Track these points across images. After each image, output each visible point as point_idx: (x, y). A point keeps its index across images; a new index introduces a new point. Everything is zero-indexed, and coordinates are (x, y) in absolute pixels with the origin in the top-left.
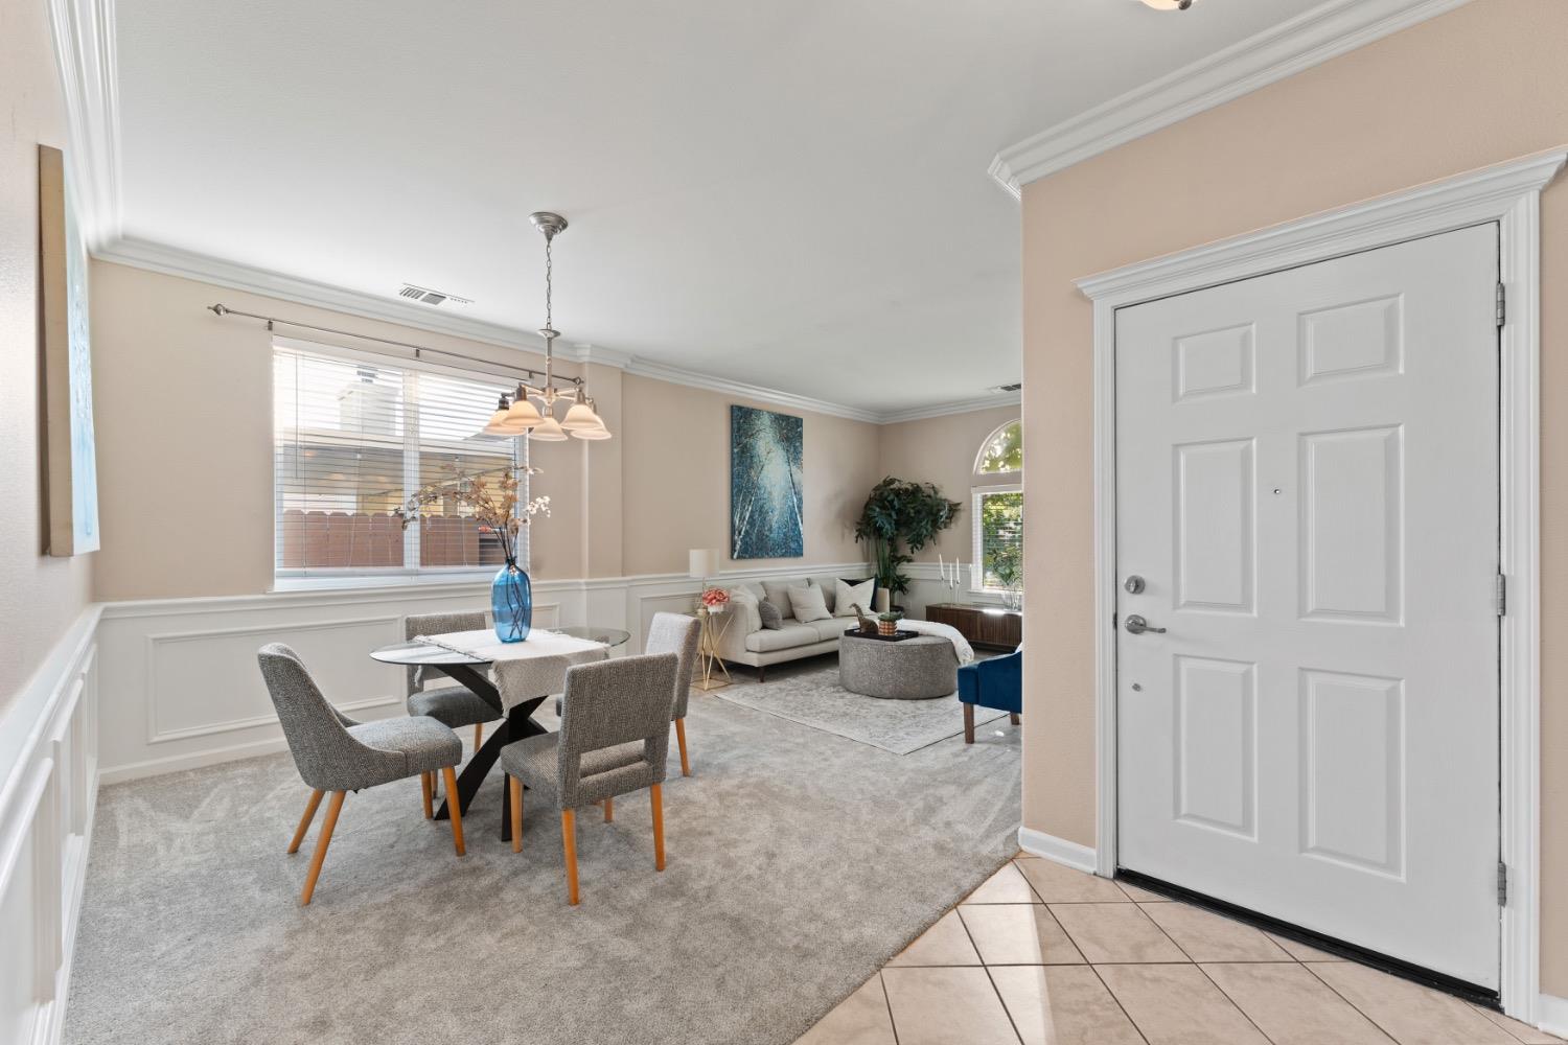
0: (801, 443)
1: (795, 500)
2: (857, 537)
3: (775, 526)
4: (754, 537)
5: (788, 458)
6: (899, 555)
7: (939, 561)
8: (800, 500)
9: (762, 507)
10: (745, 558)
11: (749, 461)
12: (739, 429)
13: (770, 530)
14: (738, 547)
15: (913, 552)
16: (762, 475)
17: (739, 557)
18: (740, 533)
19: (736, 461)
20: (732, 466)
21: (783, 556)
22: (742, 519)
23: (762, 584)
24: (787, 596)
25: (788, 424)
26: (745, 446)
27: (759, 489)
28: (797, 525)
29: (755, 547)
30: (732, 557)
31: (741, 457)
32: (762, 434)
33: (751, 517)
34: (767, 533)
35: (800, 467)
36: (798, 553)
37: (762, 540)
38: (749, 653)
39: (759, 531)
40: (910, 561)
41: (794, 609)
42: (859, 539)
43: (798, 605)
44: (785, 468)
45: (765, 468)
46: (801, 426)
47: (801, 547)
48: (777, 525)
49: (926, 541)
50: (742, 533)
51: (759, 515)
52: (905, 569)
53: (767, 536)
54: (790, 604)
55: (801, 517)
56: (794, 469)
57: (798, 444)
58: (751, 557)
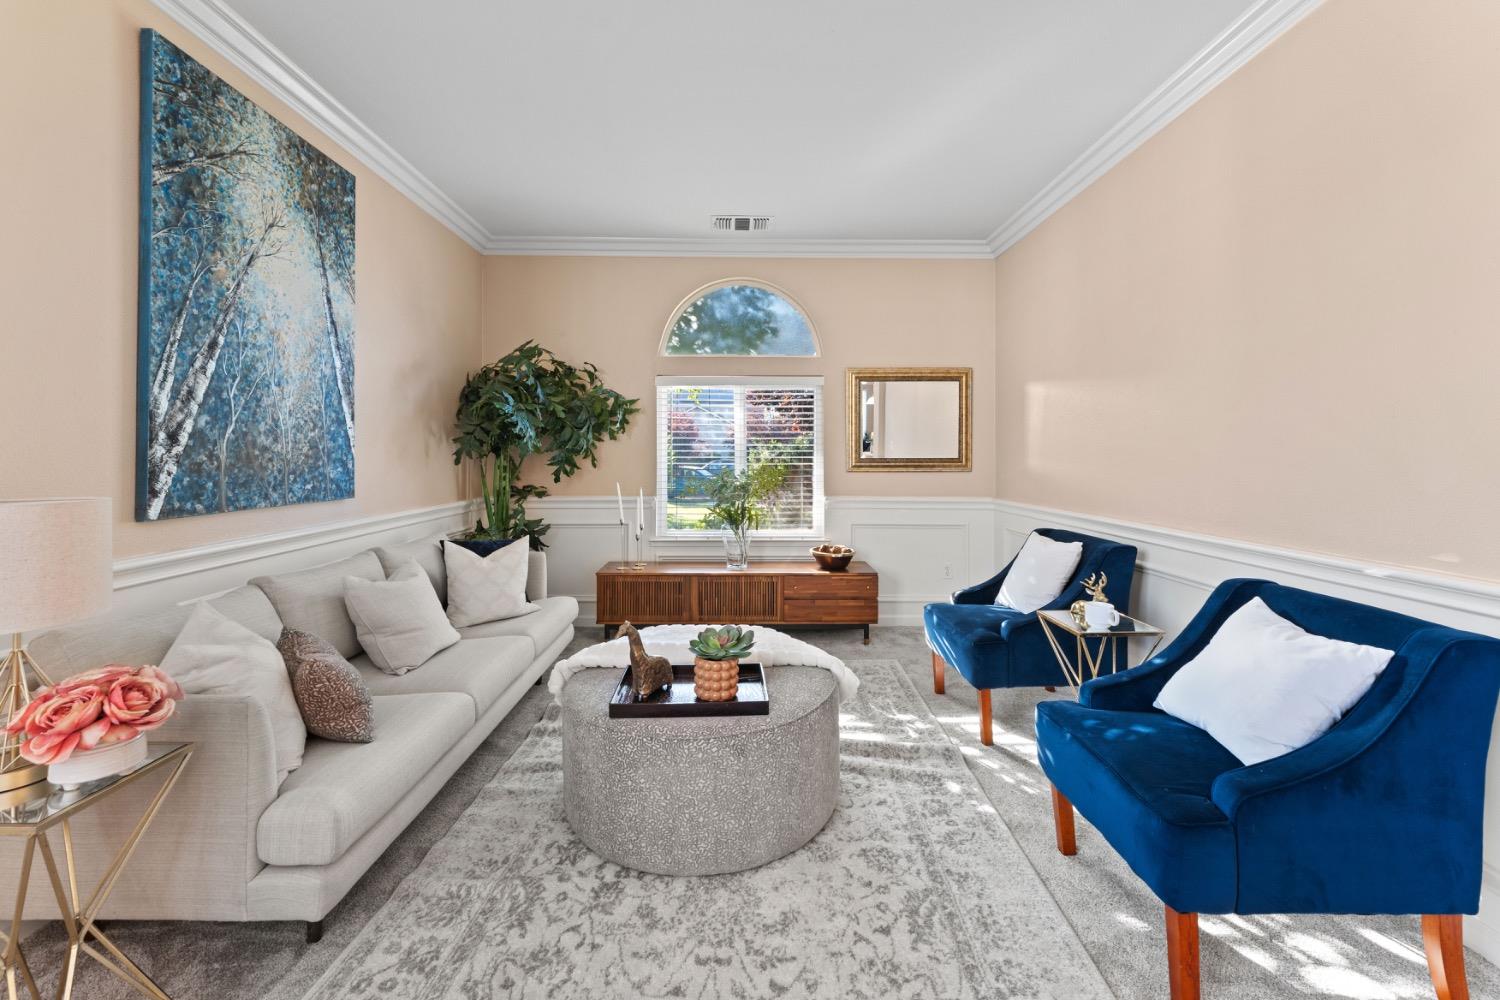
0: (352, 231)
1: (338, 364)
2: (458, 454)
3: (287, 422)
4: (223, 451)
5: (322, 257)
6: (520, 485)
7: (617, 494)
8: (349, 364)
9: (249, 368)
10: (193, 512)
11: (208, 225)
12: (173, 118)
13: (274, 432)
14: (164, 482)
15: (557, 480)
16: (250, 280)
17: (165, 514)
18: (173, 438)
19: (160, 213)
20: (144, 223)
21: (307, 499)
22: (182, 396)
23: (259, 584)
24: (343, 609)
25: (322, 174)
26: (196, 176)
27: (244, 317)
28: (341, 422)
29: (224, 480)
30: (140, 514)
31: (182, 205)
32: (250, 167)
33: (214, 391)
34: (263, 440)
35: (350, 287)
36: (344, 489)
37: (249, 459)
38: (267, 879)
39: (241, 436)
40: (541, 494)
41: (359, 638)
42: (464, 457)
43: (379, 628)
44: (312, 279)
45: (259, 263)
46: (352, 191)
47: (349, 475)
48: (291, 422)
49: (578, 460)
50: (184, 438)
51: (242, 390)
52: (533, 509)
53: (265, 449)
54: (353, 627)
55: (351, 405)
56: (336, 288)
57: (344, 232)
58: (212, 509)
